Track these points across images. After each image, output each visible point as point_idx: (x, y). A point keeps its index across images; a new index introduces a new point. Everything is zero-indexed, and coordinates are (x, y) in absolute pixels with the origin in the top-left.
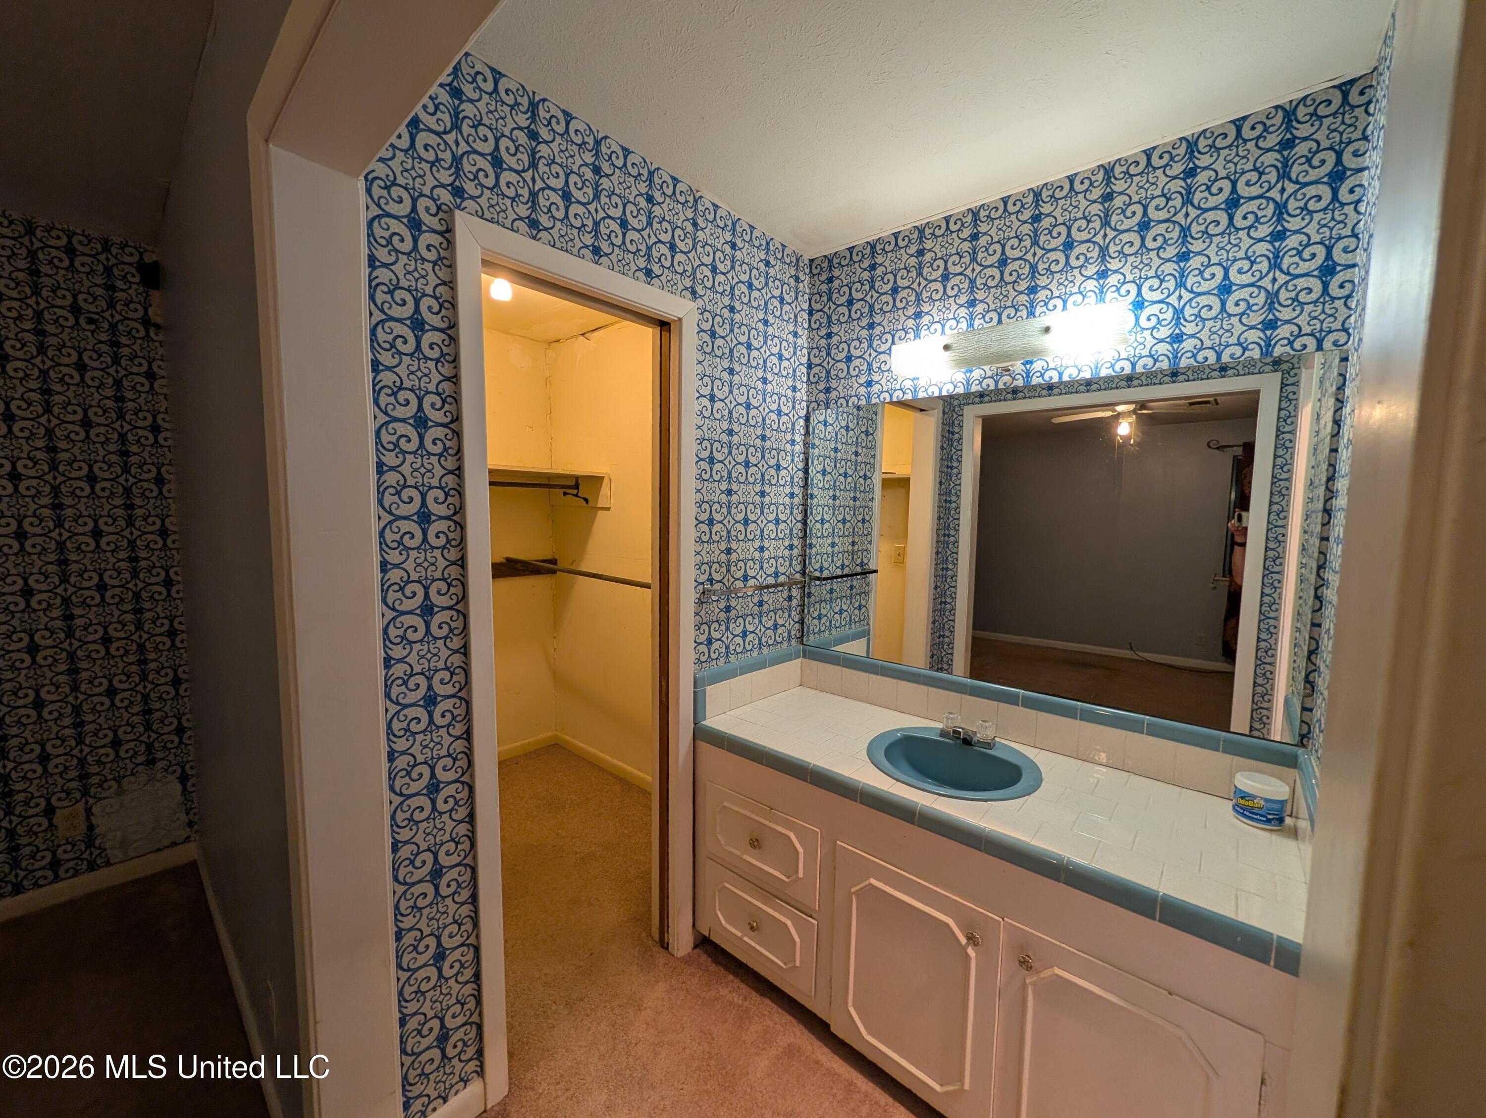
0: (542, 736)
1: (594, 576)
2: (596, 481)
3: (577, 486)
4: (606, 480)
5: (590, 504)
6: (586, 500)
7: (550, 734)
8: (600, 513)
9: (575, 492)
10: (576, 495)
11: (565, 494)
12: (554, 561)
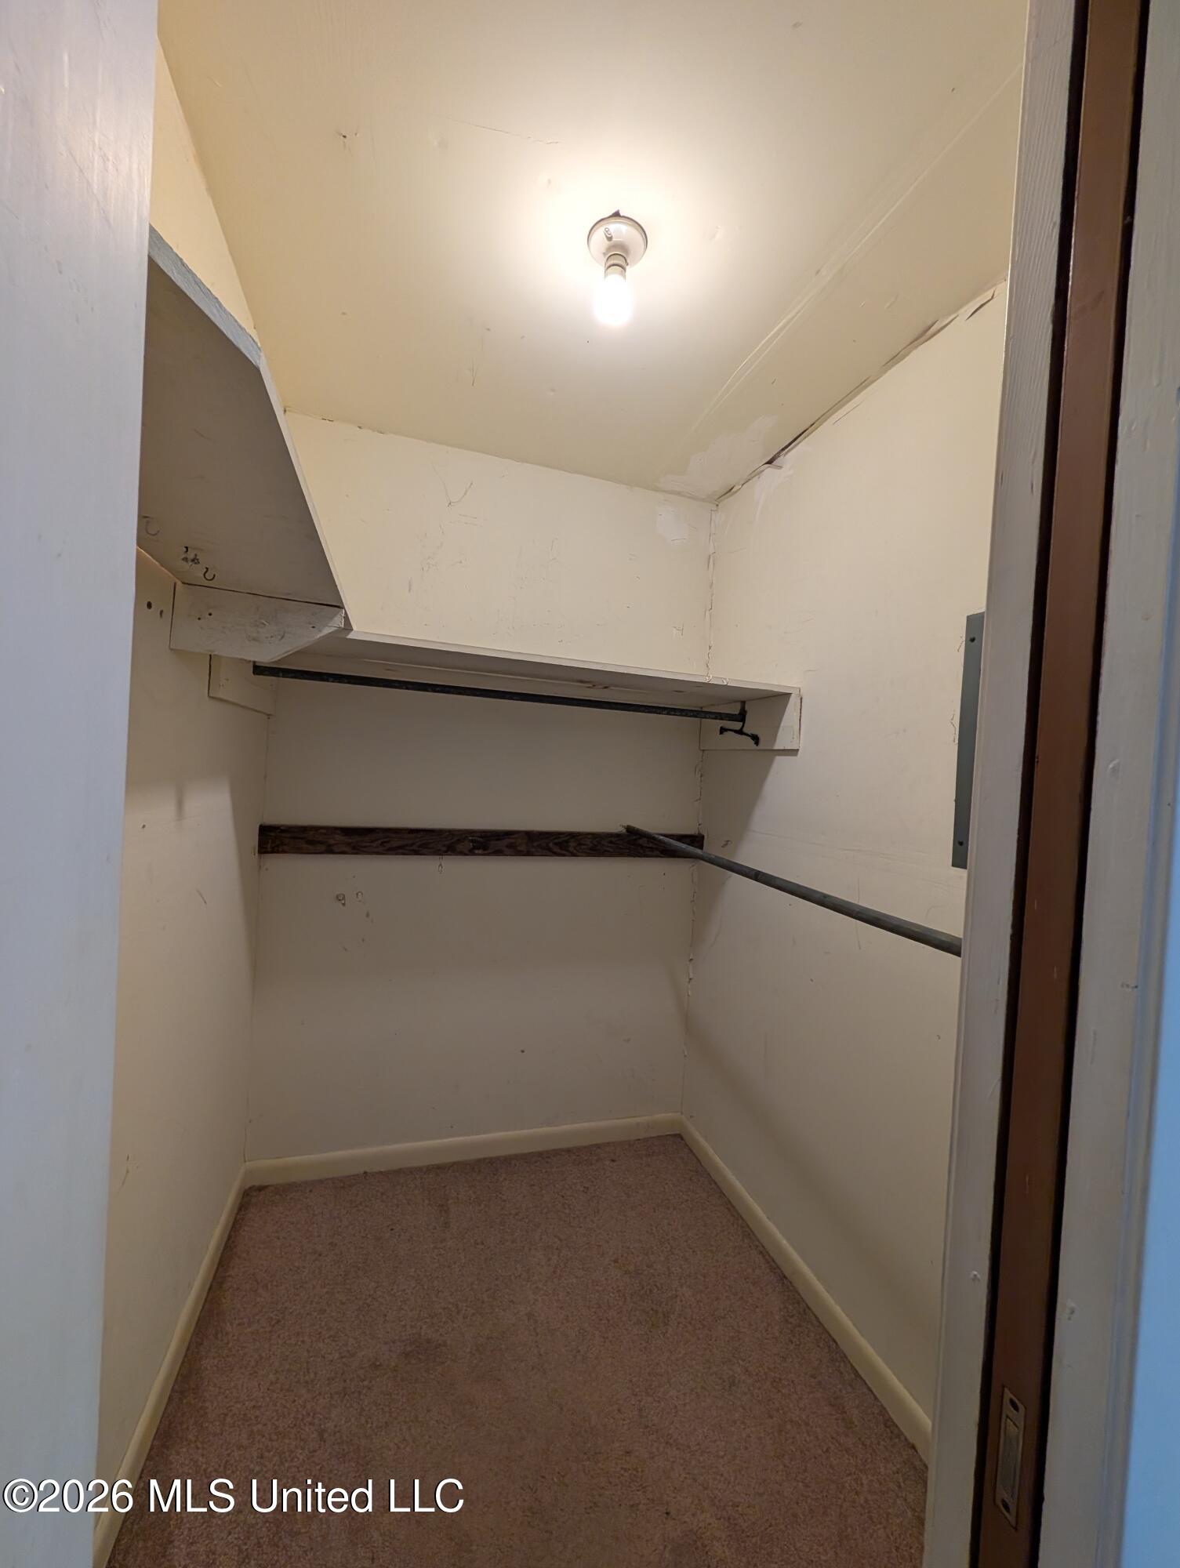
0: (659, 1116)
1: (757, 876)
2: (777, 701)
3: (742, 717)
4: (793, 701)
5: (761, 746)
6: (756, 739)
7: (670, 1115)
8: (780, 761)
9: (737, 725)
10: (740, 732)
11: (723, 730)
12: (697, 840)
